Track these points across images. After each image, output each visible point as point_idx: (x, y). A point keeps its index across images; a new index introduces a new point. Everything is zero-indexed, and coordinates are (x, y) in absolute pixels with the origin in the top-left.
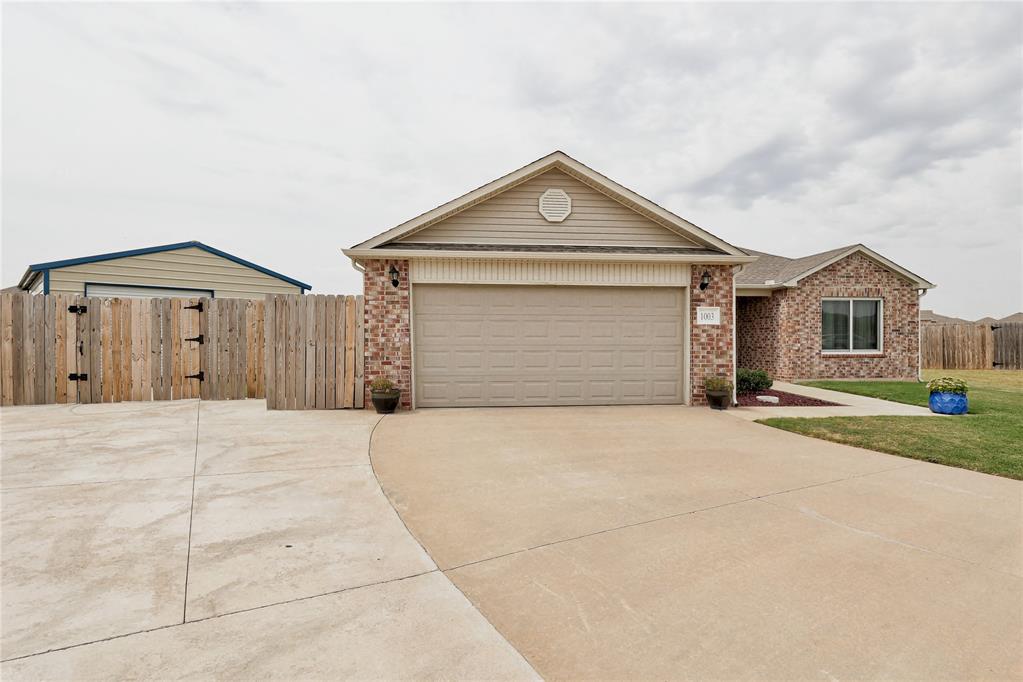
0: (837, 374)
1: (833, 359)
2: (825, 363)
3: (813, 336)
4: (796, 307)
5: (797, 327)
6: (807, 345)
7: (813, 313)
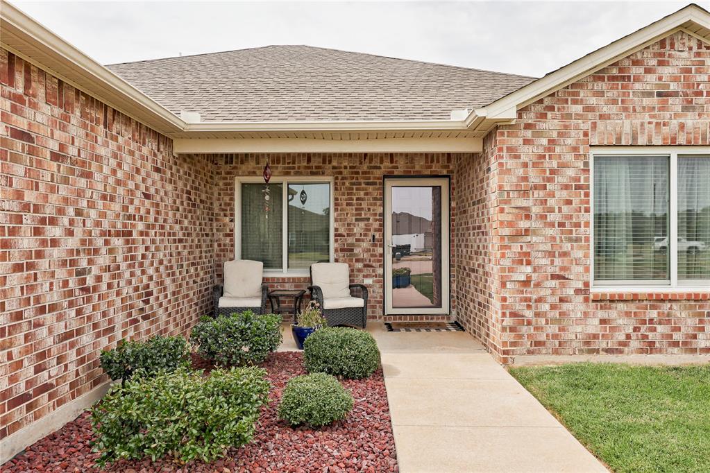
0: (635, 344)
1: (621, 306)
2: (602, 314)
3: (567, 246)
4: (521, 172)
5: (524, 224)
6: (550, 270)
7: (566, 187)
